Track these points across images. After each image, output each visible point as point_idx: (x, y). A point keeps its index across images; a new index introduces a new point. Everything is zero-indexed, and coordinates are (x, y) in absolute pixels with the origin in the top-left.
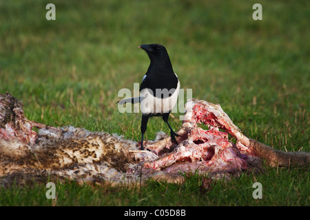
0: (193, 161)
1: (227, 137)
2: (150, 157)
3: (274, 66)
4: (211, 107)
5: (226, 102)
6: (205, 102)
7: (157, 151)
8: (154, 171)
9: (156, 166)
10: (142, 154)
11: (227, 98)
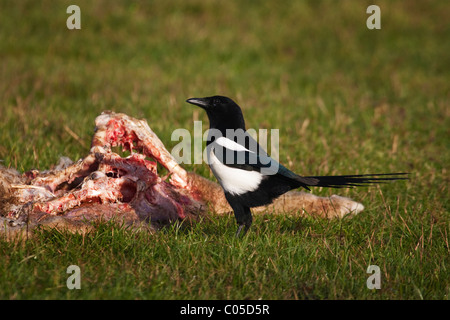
0: (105, 202)
1: (155, 168)
2: (41, 195)
3: (224, 67)
4: (133, 124)
5: (154, 117)
6: (125, 117)
7: (52, 186)
8: (48, 216)
9: (51, 208)
10: (30, 191)
11: (155, 112)
